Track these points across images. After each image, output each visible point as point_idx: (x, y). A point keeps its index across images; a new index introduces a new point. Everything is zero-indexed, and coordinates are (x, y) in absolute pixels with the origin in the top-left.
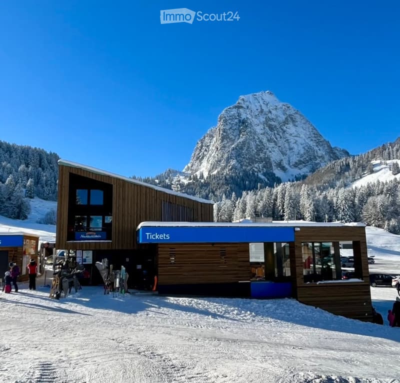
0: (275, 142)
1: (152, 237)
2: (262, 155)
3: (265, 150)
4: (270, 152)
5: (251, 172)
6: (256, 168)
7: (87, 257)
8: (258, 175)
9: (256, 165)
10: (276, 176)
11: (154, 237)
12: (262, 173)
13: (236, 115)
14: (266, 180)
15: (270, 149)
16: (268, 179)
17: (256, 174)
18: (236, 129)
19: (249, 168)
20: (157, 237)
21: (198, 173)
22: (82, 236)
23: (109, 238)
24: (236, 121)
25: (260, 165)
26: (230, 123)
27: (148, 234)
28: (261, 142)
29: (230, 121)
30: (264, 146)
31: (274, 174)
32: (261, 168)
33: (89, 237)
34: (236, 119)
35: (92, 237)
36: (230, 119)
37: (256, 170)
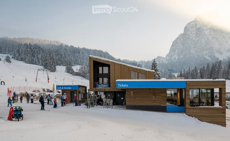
0: (216, 39)
1: (121, 86)
2: (208, 46)
3: (210, 44)
4: (213, 44)
5: (201, 56)
6: (205, 53)
7: (102, 94)
8: (205, 57)
9: (205, 52)
10: (216, 57)
11: (122, 86)
12: (208, 56)
13: (194, 26)
14: (210, 59)
15: (213, 43)
16: (211, 59)
17: (204, 56)
18: (194, 33)
19: (200, 53)
20: (123, 86)
21: (173, 58)
22: (99, 86)
23: (109, 86)
24: (194, 29)
25: (207, 52)
26: (190, 31)
27: (119, 84)
28: (208, 39)
29: (190, 30)
30: (210, 41)
31: (215, 56)
32: (207, 53)
33: (102, 86)
34: (194, 28)
35: (103, 86)
36: (191, 28)
37: (204, 54)
